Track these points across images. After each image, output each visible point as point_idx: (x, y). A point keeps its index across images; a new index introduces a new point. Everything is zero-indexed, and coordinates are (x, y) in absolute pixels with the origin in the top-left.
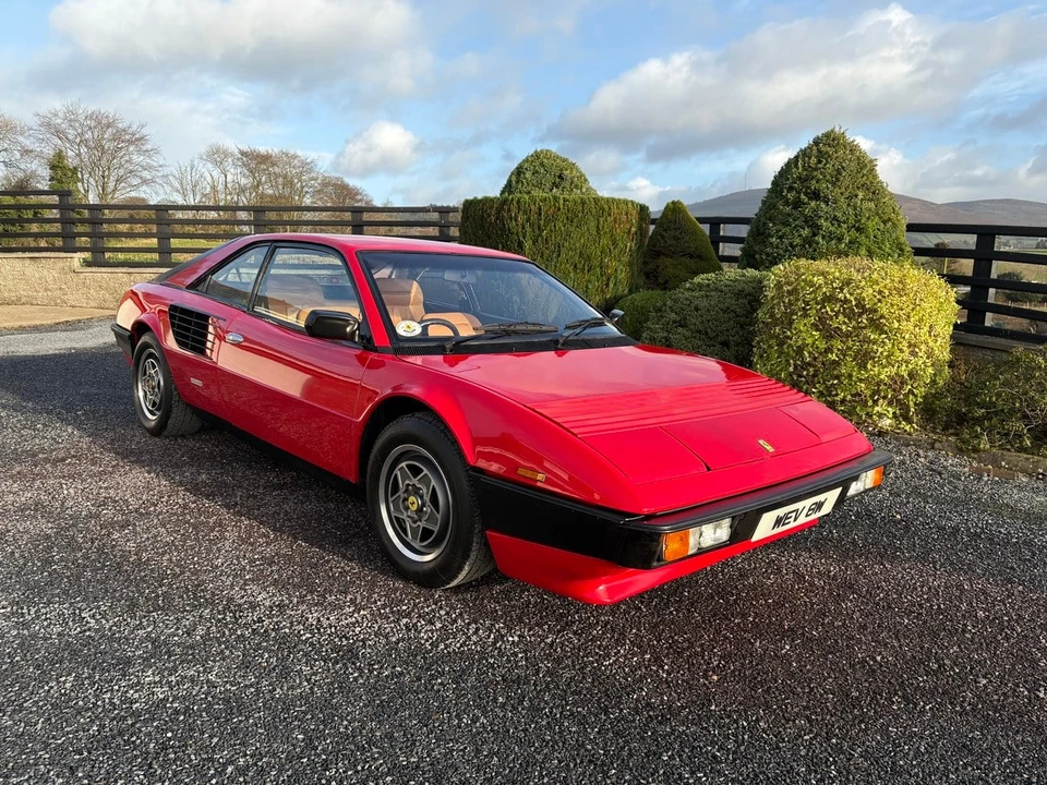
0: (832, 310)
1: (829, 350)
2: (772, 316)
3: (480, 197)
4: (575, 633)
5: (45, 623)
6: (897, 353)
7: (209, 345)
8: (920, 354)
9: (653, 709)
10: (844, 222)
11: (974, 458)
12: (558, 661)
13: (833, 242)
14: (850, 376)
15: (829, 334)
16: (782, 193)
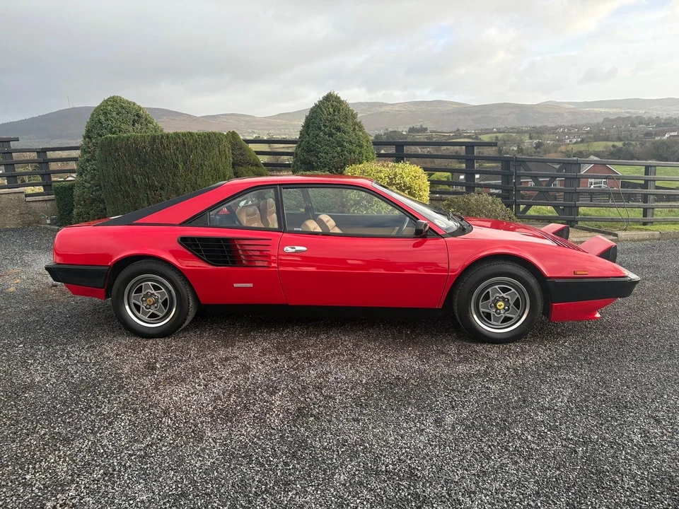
10: (354, 143)
16: (320, 128)
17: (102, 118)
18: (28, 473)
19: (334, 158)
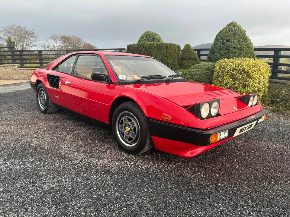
0: (235, 73)
1: (235, 84)
2: (218, 75)
3: (132, 44)
4: (174, 164)
5: (14, 166)
6: (255, 84)
7: (60, 85)
8: (261, 84)
9: (201, 185)
10: (237, 48)
11: (277, 113)
12: (170, 172)
13: (234, 54)
14: (241, 91)
15: (235, 79)
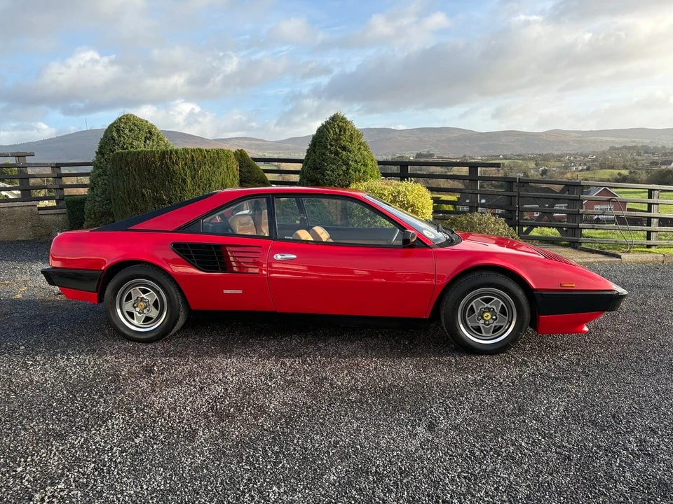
10: (359, 162)
13: (357, 172)
16: (326, 147)
17: (115, 134)
18: (19, 466)
19: (340, 175)
